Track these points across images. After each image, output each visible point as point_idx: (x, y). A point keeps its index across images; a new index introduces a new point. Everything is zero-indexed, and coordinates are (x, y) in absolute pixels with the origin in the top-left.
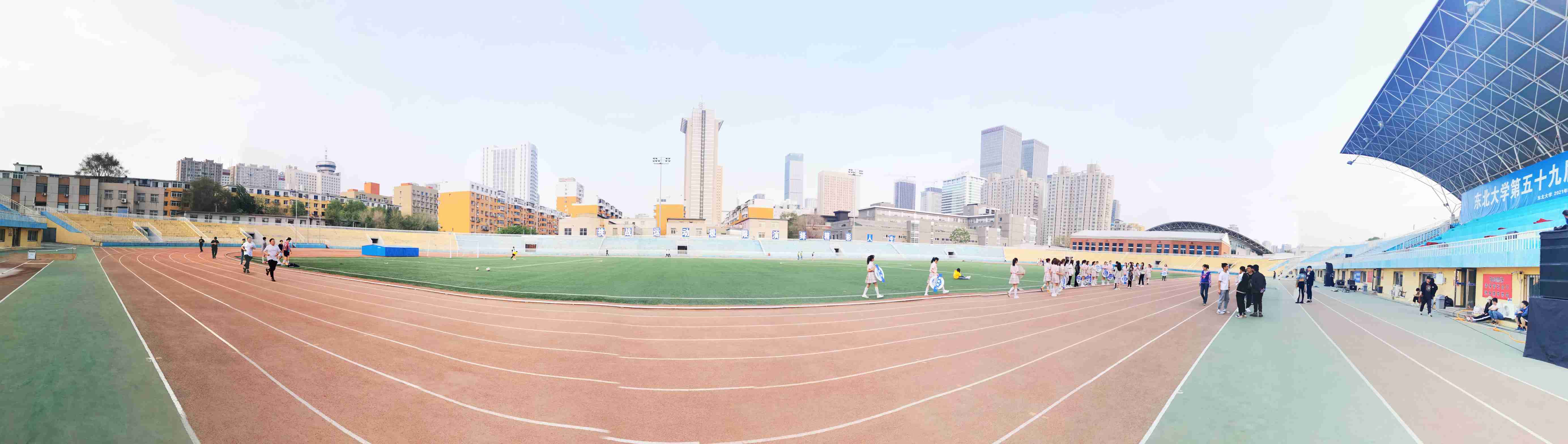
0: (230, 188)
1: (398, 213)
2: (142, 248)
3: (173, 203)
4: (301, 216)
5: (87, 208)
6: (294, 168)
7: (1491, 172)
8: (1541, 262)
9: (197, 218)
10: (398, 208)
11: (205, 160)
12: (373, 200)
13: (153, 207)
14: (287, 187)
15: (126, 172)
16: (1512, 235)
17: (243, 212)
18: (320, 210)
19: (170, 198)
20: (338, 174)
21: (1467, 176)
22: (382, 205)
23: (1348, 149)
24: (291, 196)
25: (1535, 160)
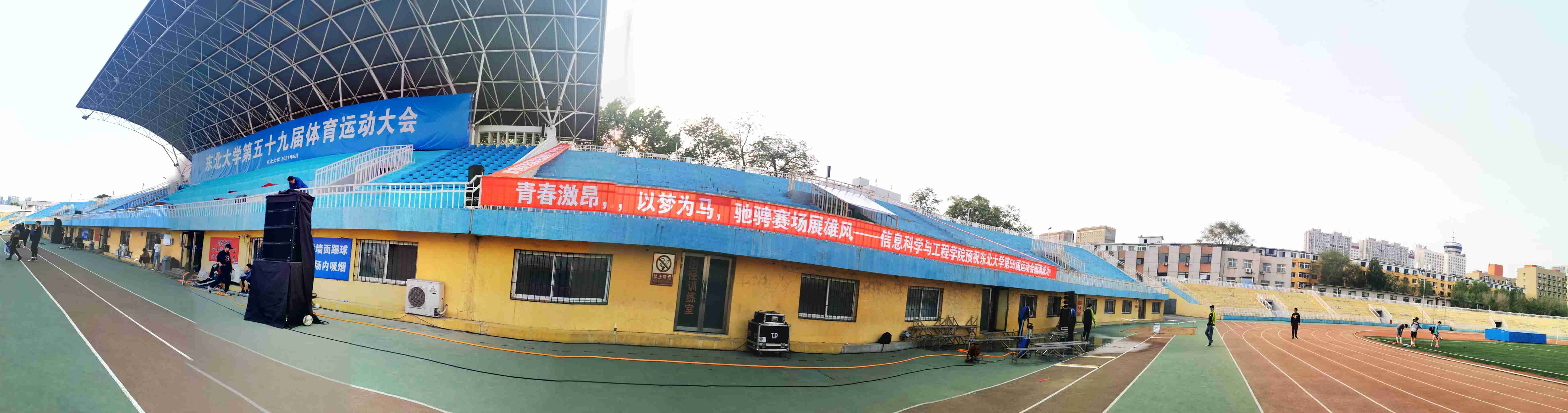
0: (1359, 262)
1: (1522, 296)
2: (1266, 323)
3: (1301, 275)
4: (1428, 296)
5: (1208, 278)
6: (1423, 247)
7: (224, 135)
8: (265, 225)
9: (1325, 291)
10: (1522, 290)
11: (1333, 232)
12: (1496, 281)
13: (1279, 278)
14: (1417, 266)
15: (1253, 240)
16: (242, 198)
17: (1372, 288)
18: (1447, 291)
19: (1297, 269)
20: (1464, 256)
21: (199, 137)
22: (1505, 288)
23: (83, 104)
24: (1419, 275)
25: (267, 125)
